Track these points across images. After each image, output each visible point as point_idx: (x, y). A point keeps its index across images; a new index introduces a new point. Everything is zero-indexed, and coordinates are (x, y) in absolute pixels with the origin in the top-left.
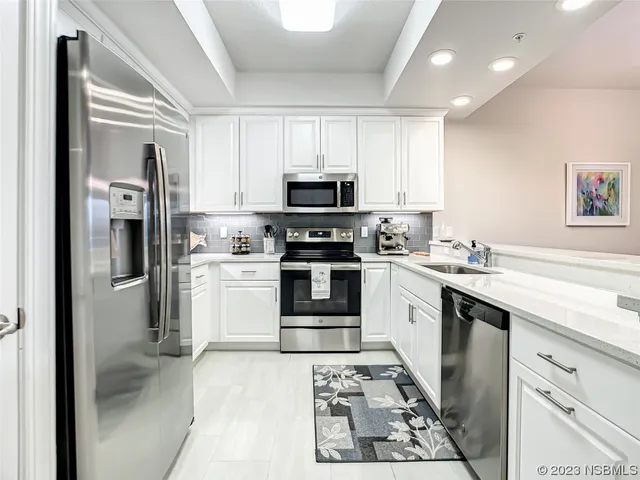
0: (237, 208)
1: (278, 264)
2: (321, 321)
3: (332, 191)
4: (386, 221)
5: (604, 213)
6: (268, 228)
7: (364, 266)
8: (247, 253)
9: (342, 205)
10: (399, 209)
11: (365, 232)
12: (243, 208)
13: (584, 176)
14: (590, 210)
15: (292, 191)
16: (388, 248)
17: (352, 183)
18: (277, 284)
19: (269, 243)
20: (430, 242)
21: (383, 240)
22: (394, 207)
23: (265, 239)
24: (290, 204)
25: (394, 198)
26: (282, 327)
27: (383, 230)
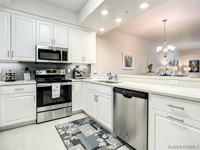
0: (9, 59)
1: (36, 85)
2: (56, 107)
3: (58, 55)
4: (78, 67)
5: (130, 66)
6: (27, 69)
7: (73, 83)
8: (14, 80)
9: (63, 60)
10: (82, 63)
11: (69, 71)
12: (13, 59)
13: (126, 56)
14: (127, 66)
15: (40, 53)
16: (78, 76)
17: (66, 52)
18: (35, 94)
19: (27, 76)
20: (90, 74)
21: (76, 74)
22: (81, 62)
23: (25, 74)
24: (39, 58)
25: (81, 59)
26: (37, 113)
27: (77, 70)
